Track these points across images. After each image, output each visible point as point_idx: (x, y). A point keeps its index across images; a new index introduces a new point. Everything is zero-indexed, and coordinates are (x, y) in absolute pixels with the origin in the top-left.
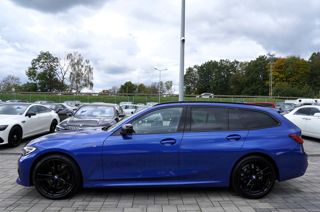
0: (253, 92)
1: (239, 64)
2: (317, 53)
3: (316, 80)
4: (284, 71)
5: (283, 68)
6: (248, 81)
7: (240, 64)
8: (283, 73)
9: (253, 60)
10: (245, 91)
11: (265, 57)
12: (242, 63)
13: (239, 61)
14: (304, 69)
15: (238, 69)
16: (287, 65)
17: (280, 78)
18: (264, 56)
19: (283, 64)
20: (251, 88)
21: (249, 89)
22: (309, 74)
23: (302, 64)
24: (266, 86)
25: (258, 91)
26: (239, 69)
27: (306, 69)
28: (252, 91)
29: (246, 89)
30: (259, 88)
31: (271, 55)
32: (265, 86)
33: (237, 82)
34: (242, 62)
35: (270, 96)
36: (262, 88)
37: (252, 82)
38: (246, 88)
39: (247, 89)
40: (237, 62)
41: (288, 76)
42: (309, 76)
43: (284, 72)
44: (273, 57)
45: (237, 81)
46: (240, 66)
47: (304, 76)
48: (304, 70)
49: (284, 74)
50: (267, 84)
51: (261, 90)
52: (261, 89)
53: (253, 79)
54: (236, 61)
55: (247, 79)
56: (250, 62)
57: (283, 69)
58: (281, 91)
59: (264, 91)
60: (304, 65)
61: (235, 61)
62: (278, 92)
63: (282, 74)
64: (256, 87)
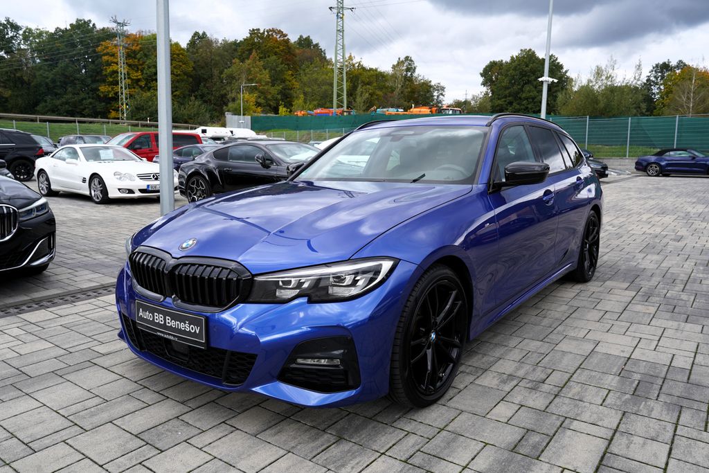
0: (70, 109)
1: (21, 32)
2: (201, 33)
3: (205, 91)
4: (141, 65)
5: (138, 56)
6: (54, 81)
7: (25, 32)
8: (138, 68)
9: (63, 28)
10: (46, 106)
11: (91, 25)
12: (30, 30)
13: (19, 24)
14: (181, 64)
15: (19, 44)
16: (146, 51)
17: (132, 80)
18: (90, 21)
19: (138, 48)
20: (64, 100)
21: (58, 102)
22: (191, 76)
23: (177, 52)
24: (102, 96)
25: (82, 107)
26: (22, 47)
27: (184, 64)
28: (67, 106)
29: (48, 101)
30: (84, 101)
31: (119, 23)
32: (99, 96)
33: (21, 80)
34: (29, 27)
35: (123, 119)
36: (90, 100)
37: (65, 83)
38: (48, 98)
39: (52, 100)
40: (16, 28)
41: (150, 76)
42: (191, 79)
43: (140, 67)
44: (125, 28)
45: (19, 78)
46: (26, 38)
47: (182, 81)
48: (181, 66)
49: (142, 71)
50: (102, 92)
51: (90, 106)
52: (91, 103)
53: (66, 77)
54: (12, 23)
55: (51, 75)
56: (53, 32)
57: (139, 60)
58: (146, 109)
59: (98, 107)
60: (181, 56)
61: (8, 21)
62: (141, 111)
63: (137, 71)
64: (77, 98)
